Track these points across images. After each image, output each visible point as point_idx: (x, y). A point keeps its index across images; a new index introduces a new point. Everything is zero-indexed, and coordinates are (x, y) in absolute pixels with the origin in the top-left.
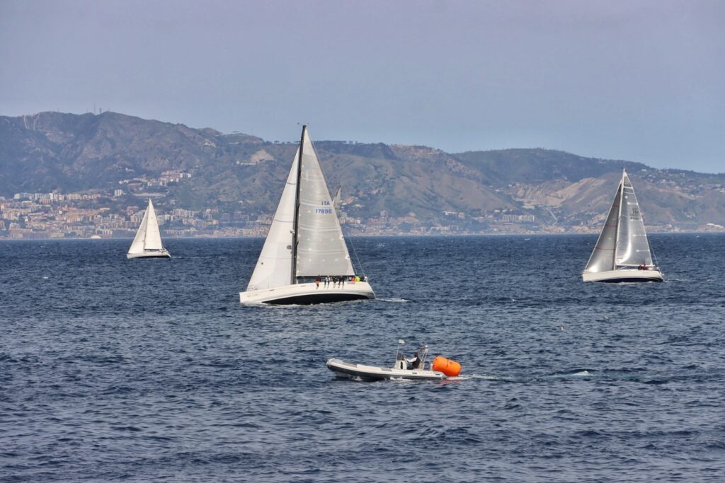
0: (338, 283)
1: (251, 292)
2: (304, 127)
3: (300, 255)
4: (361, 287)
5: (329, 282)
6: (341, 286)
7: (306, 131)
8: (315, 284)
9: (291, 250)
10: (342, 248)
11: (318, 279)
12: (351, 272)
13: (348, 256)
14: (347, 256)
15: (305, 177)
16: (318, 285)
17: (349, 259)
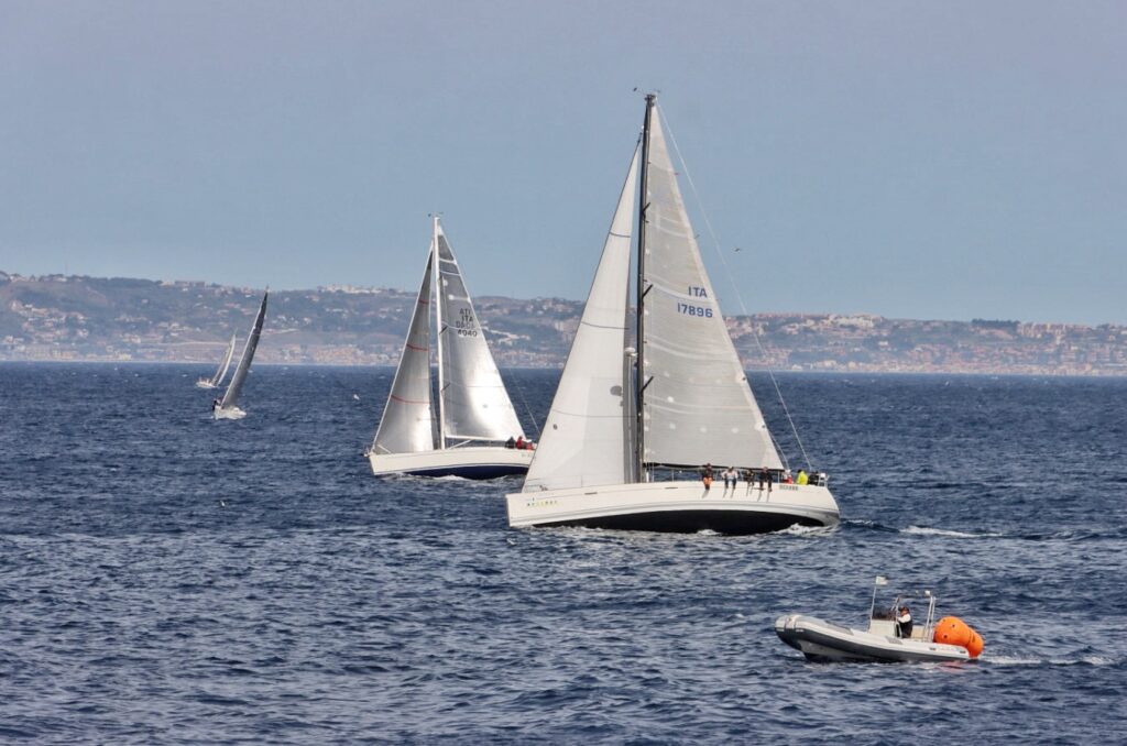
0: (757, 484)
1: (536, 495)
2: (649, 99)
3: (650, 411)
4: (812, 498)
5: (734, 482)
6: (765, 492)
7: (654, 110)
8: (700, 484)
9: (620, 399)
10: (745, 402)
11: (707, 473)
12: (772, 461)
13: (763, 423)
14: (760, 423)
15: (654, 221)
16: (707, 487)
17: (766, 430)
